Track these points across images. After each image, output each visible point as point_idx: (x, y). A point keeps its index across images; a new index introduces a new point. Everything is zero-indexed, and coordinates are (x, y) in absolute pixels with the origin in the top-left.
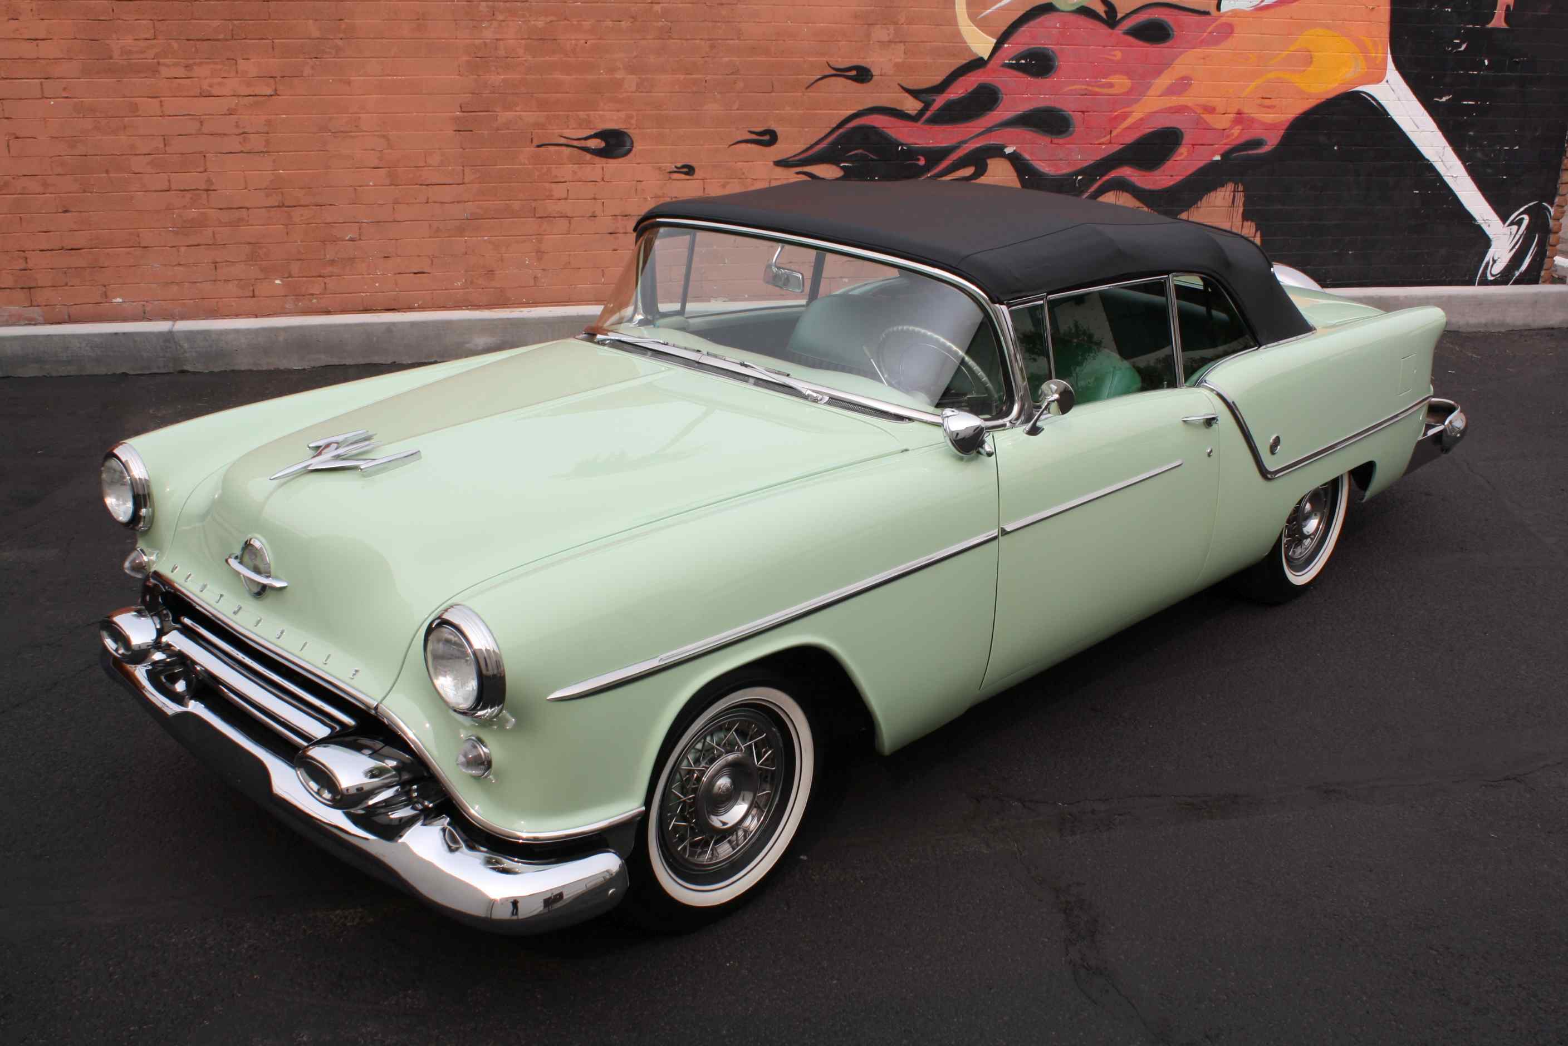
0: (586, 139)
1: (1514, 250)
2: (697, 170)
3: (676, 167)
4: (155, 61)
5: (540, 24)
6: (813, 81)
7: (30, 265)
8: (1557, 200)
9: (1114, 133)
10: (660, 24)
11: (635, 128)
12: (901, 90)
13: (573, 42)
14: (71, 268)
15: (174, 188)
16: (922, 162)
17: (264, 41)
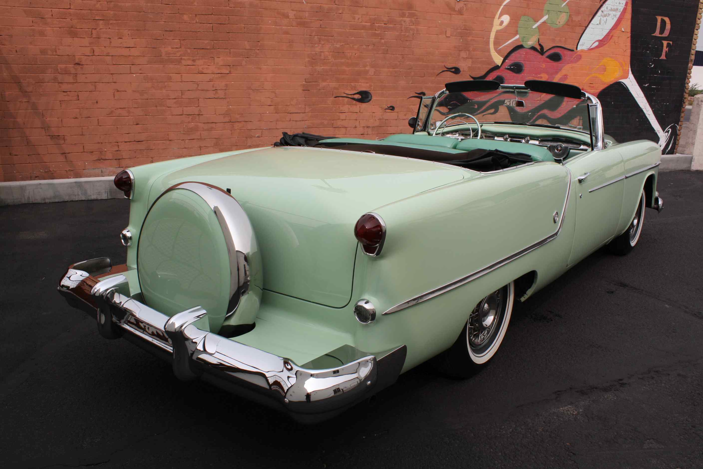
0: (354, 94)
1: (666, 142)
2: (395, 108)
3: (388, 107)
4: (180, 57)
5: (338, 46)
6: (439, 72)
7: (120, 148)
8: (680, 123)
9: (542, 97)
10: (384, 48)
11: (373, 91)
12: (470, 77)
13: (351, 54)
14: (138, 150)
15: (185, 113)
16: (476, 107)
17: (226, 50)
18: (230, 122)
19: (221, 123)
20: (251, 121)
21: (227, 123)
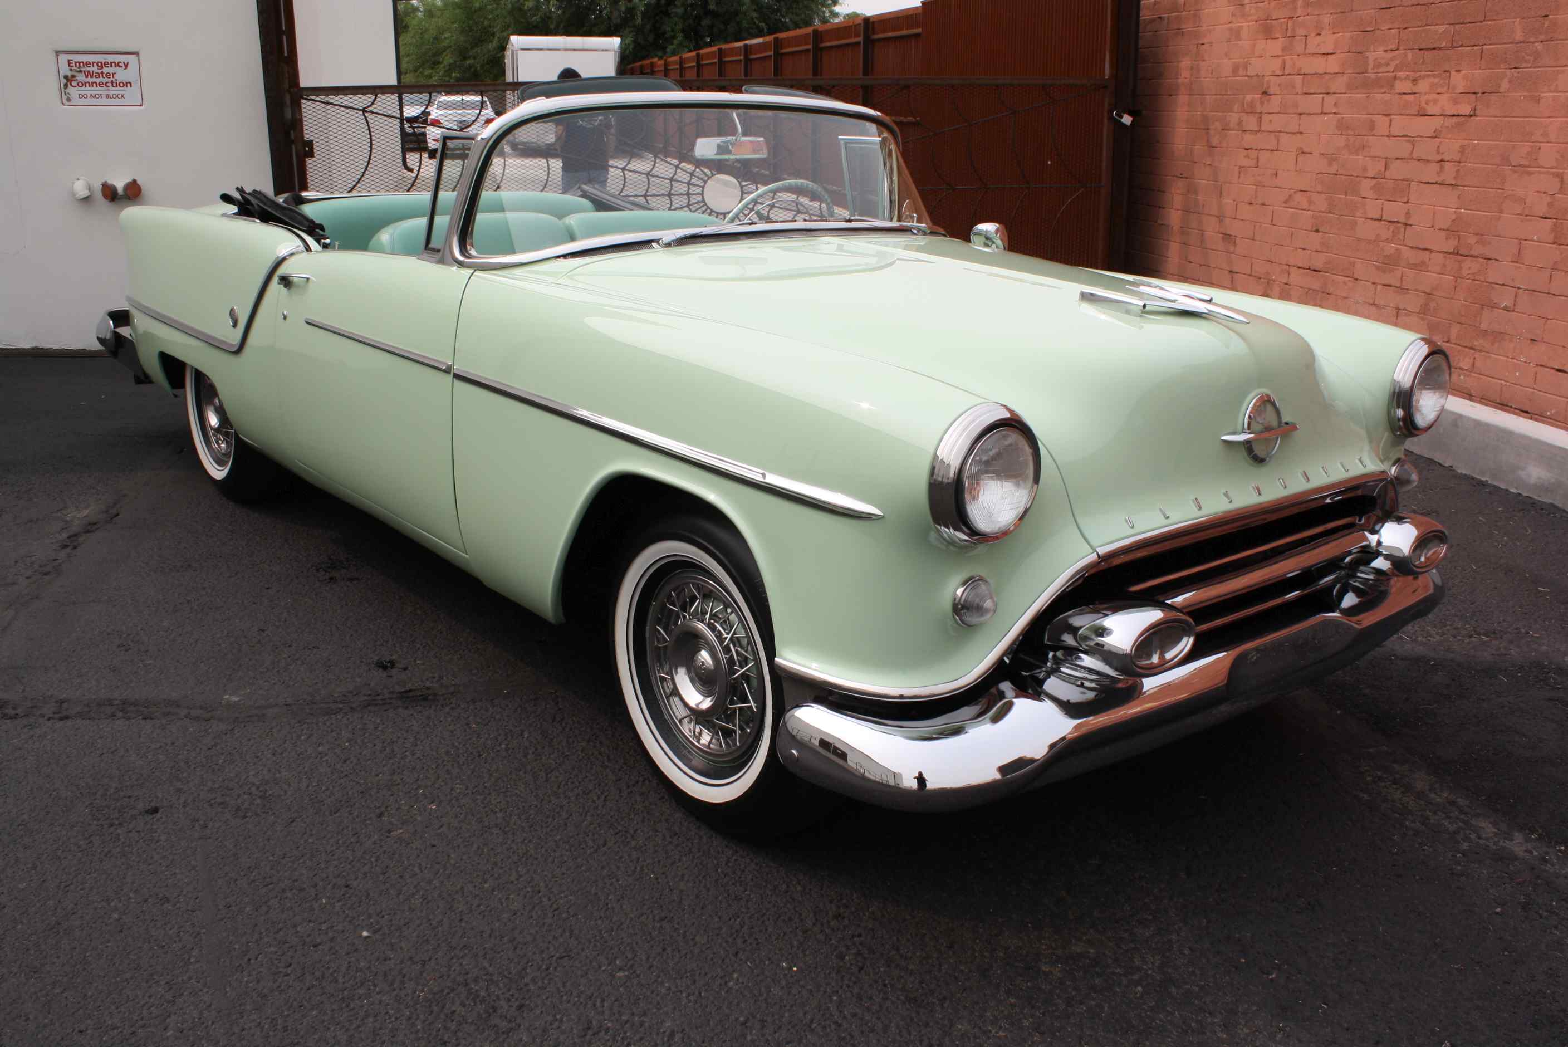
4: (1394, 74)
7: (1291, 279)
14: (1311, 290)
17: (1476, 48)
18: (1457, 254)
19: (1440, 252)
20: (1497, 260)
21: (1451, 256)
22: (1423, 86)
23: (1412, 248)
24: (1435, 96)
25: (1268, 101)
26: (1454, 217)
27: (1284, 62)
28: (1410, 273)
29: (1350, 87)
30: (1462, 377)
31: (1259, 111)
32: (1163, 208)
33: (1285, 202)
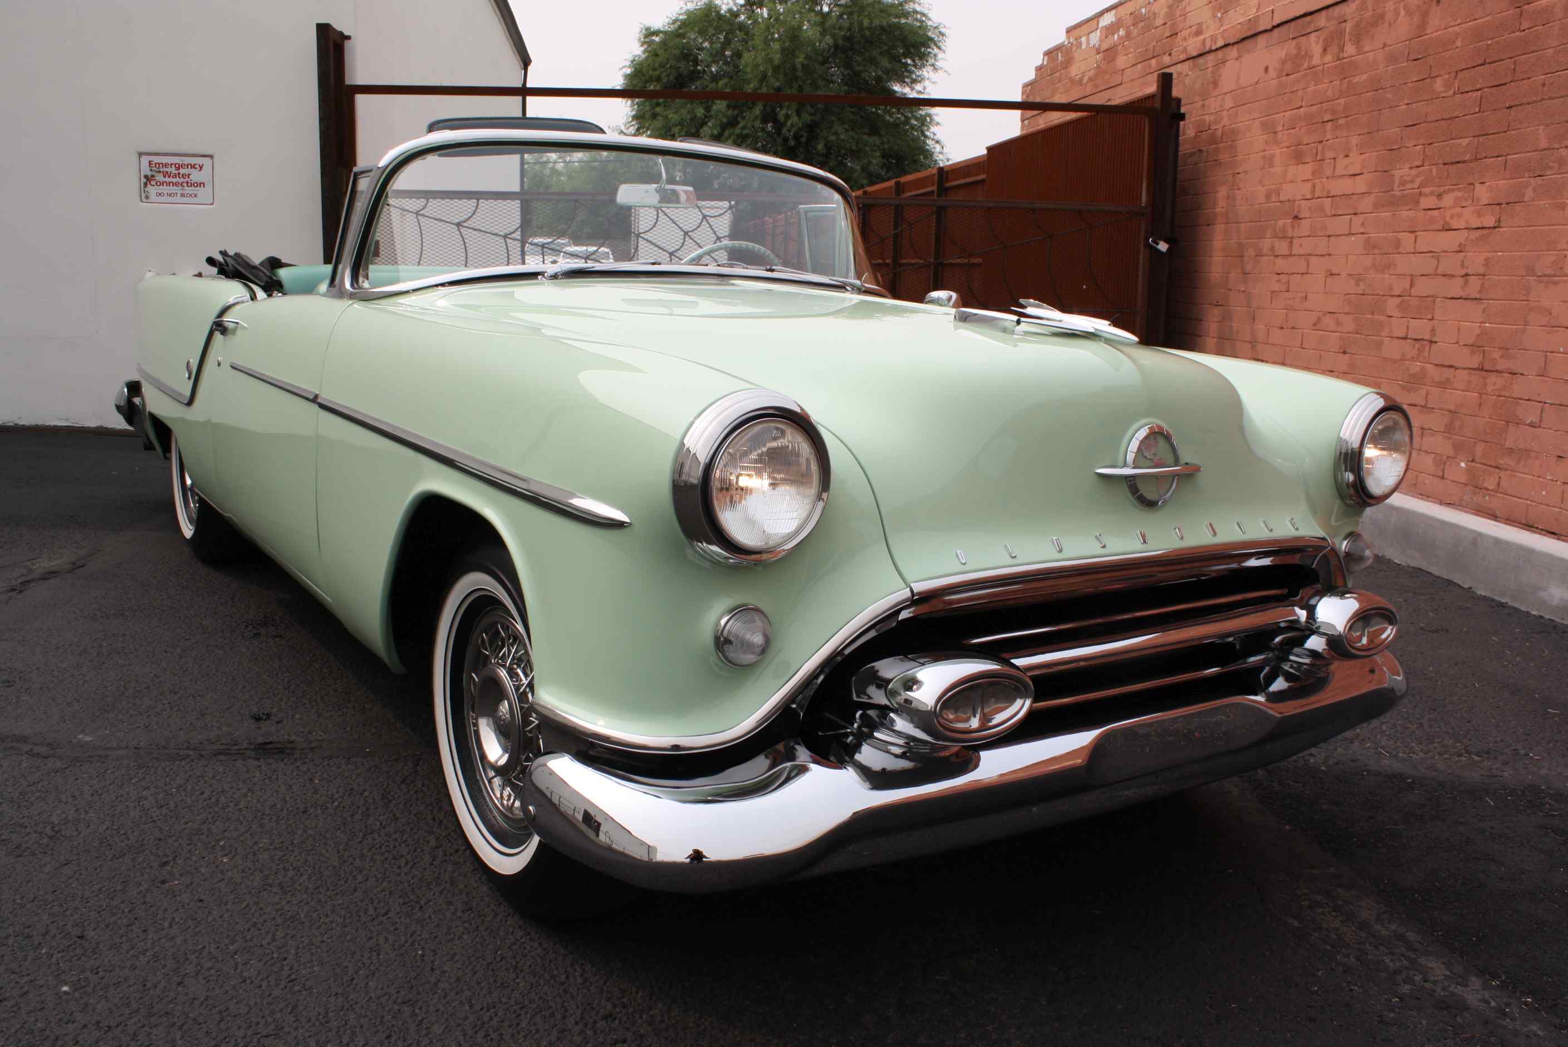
4: (1419, 190)
17: (1500, 159)
18: (1482, 369)
19: (1465, 369)
20: (1522, 374)
21: (1476, 372)
22: (1448, 200)
23: (1437, 365)
24: (1459, 210)
25: (1299, 225)
26: (1478, 331)
27: (1314, 186)
28: (1435, 392)
29: (1377, 206)
30: (1487, 498)
31: (1290, 235)
32: (1200, 336)
33: (1314, 325)
